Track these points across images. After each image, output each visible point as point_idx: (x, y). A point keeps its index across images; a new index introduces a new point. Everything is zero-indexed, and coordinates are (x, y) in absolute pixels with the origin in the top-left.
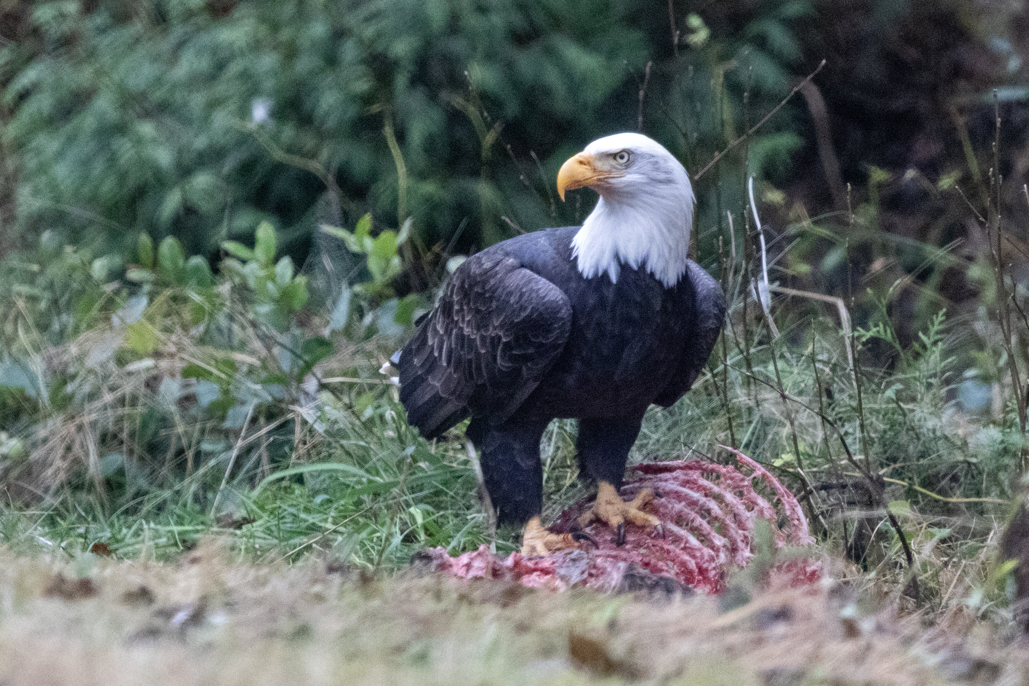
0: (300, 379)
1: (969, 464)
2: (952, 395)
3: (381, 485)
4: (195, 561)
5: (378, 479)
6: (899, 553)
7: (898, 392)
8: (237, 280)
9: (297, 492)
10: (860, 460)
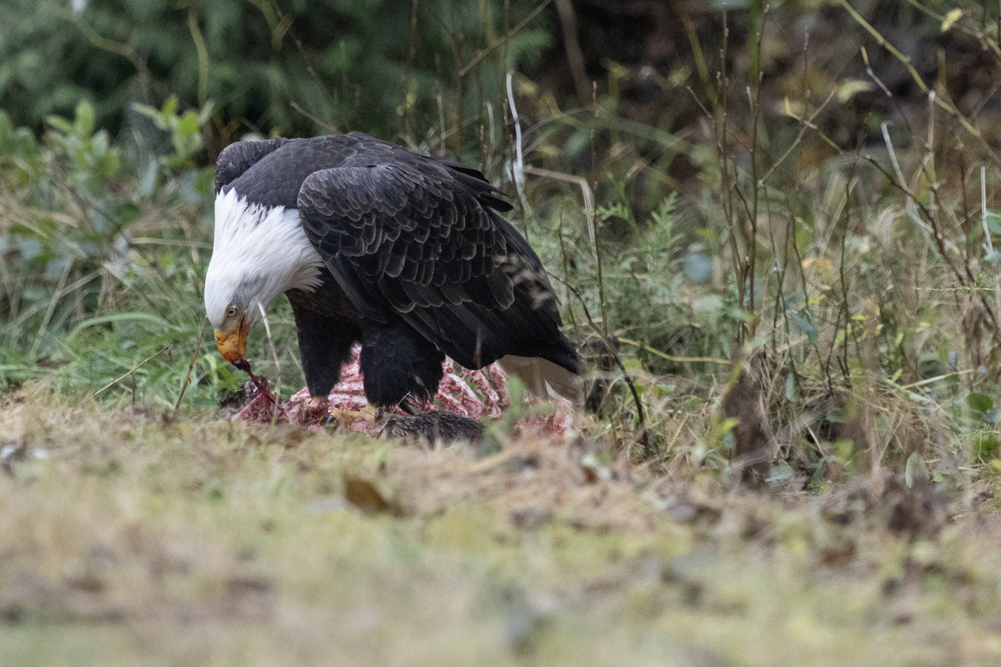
0: (111, 239)
1: (693, 328)
2: (681, 267)
3: (181, 334)
4: (20, 400)
5: (178, 329)
6: (631, 405)
7: (633, 264)
8: (58, 150)
9: (107, 339)
10: (599, 323)
